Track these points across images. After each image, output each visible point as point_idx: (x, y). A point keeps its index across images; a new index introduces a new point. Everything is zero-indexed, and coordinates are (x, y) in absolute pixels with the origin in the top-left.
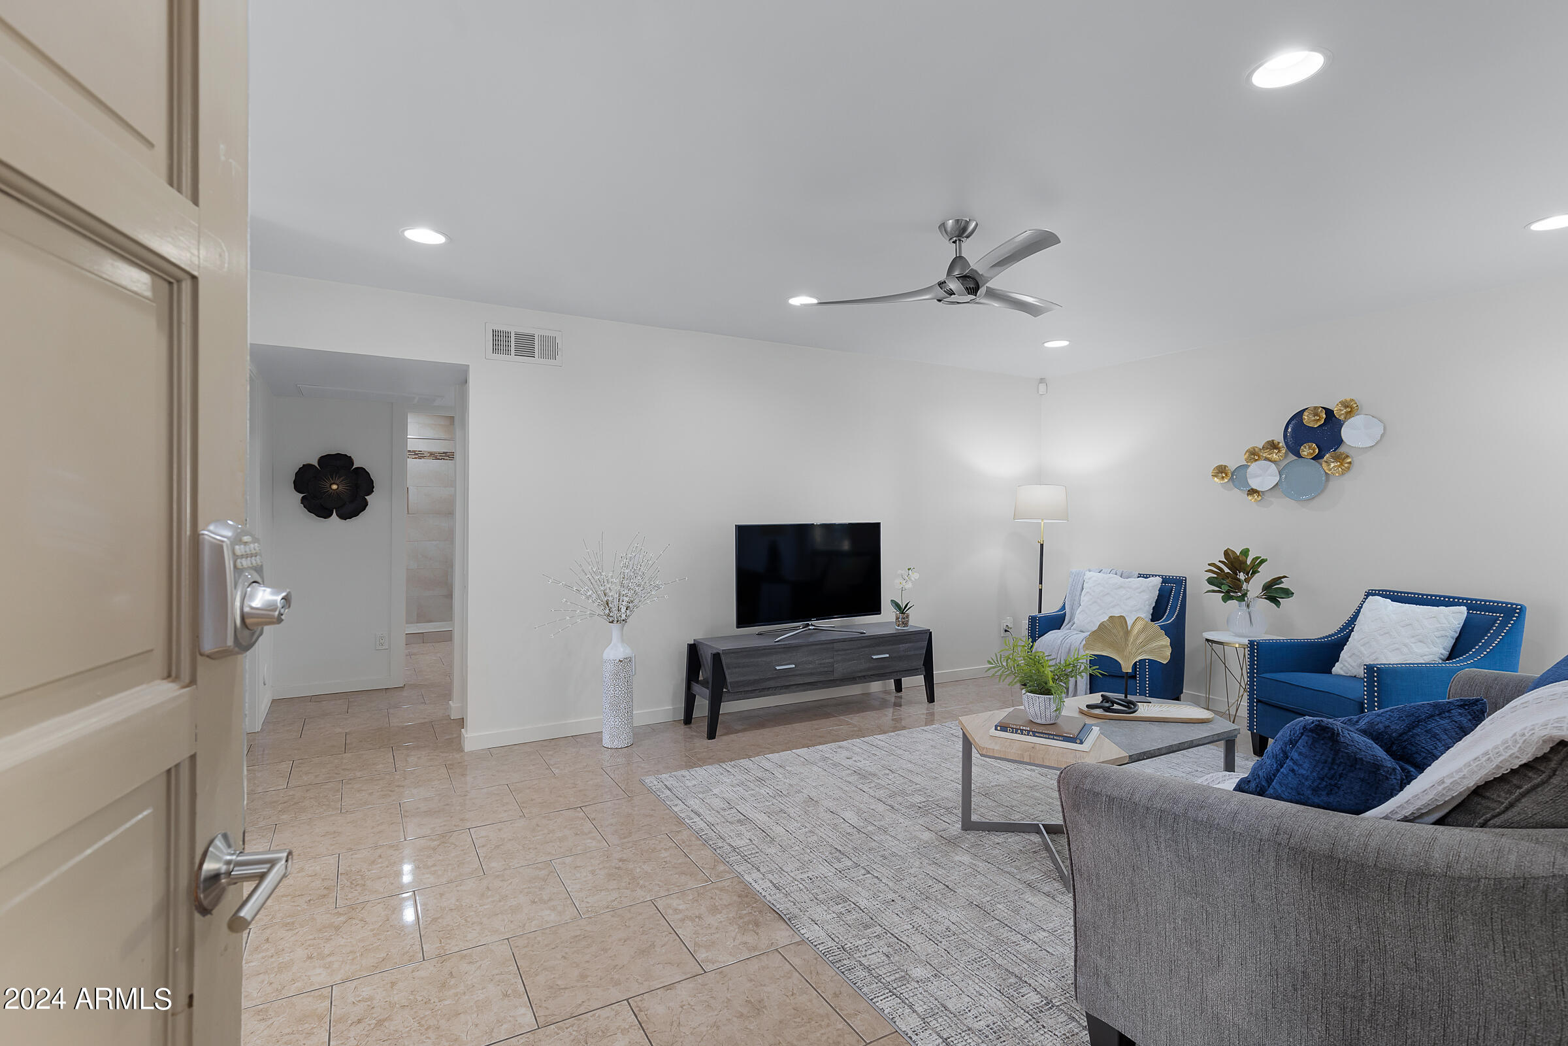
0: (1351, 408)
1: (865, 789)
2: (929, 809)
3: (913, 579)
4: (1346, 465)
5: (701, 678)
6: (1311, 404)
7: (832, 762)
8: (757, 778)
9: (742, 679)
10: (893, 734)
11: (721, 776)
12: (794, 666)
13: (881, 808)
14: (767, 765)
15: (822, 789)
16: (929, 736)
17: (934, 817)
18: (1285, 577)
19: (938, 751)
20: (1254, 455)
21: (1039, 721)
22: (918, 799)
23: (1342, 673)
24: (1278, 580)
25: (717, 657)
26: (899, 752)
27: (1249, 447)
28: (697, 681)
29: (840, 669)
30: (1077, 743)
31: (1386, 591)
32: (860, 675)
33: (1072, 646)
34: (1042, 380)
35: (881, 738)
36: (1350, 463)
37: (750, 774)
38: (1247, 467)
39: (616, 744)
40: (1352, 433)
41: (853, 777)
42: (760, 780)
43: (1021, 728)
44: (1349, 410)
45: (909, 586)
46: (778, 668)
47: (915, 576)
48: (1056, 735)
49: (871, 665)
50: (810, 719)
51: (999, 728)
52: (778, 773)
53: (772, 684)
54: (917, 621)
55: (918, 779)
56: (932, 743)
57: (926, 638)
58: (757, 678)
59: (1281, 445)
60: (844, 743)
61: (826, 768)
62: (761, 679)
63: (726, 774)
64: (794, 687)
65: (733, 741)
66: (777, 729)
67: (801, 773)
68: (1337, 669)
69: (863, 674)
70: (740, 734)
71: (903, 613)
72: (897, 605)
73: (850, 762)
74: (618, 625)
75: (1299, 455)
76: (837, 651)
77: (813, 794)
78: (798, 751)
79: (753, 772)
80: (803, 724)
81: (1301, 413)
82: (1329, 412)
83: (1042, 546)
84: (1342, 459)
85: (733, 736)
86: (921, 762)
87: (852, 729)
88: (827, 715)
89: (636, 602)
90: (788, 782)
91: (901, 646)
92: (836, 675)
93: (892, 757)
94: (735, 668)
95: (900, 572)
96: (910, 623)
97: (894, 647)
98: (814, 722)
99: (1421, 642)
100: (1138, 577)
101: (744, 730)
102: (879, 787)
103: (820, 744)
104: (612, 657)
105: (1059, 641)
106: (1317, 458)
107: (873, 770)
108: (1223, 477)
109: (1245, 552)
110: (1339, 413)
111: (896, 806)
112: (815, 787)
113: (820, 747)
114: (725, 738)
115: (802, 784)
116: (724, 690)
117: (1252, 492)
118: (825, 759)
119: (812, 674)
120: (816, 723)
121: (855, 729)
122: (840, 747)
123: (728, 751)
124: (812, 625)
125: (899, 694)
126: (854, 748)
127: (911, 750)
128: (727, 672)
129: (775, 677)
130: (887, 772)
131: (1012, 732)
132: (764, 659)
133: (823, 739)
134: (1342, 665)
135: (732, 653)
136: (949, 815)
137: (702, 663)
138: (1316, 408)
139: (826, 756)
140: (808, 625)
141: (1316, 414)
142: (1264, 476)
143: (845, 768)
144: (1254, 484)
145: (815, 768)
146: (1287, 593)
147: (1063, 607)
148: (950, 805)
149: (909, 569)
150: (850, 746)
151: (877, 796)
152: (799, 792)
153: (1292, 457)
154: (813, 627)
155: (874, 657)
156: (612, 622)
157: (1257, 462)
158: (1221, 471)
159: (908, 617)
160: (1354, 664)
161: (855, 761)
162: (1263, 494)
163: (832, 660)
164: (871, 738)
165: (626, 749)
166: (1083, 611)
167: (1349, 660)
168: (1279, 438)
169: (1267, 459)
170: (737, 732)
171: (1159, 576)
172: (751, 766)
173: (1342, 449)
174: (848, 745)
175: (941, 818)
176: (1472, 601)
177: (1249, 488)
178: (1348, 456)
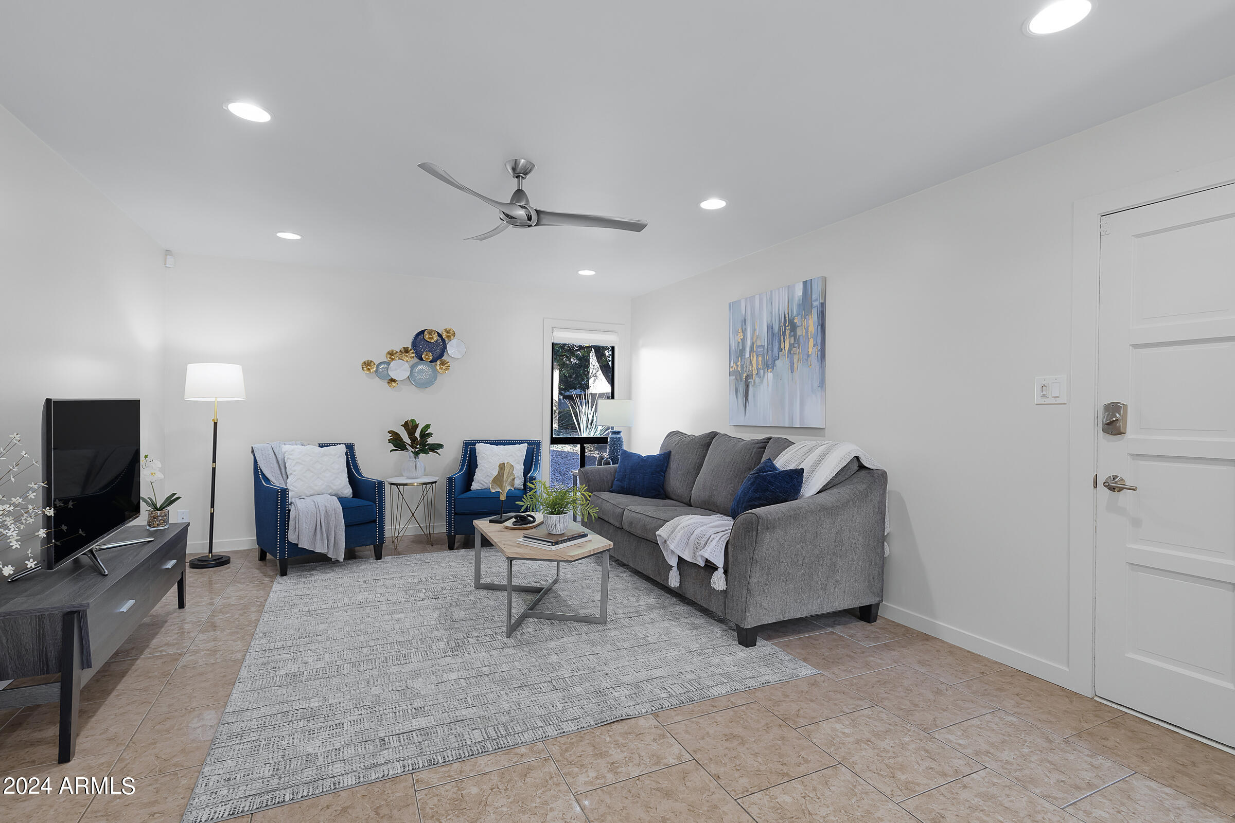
0: (451, 334)
4: (447, 368)
6: (429, 327)
20: (393, 356)
23: (479, 489)
27: (389, 350)
29: (153, 591)
30: (586, 537)
31: (485, 440)
36: (449, 367)
38: (387, 363)
40: (452, 349)
44: (449, 335)
49: (166, 578)
58: (108, 634)
59: (411, 351)
60: (252, 662)
66: (117, 701)
68: (475, 486)
70: (90, 733)
71: (160, 510)
75: (421, 359)
76: (151, 569)
80: (127, 682)
81: (422, 332)
82: (439, 335)
83: (215, 424)
84: (444, 363)
91: (177, 547)
97: (175, 549)
106: (432, 362)
108: (369, 369)
110: (445, 336)
117: (393, 380)
129: (119, 626)
134: (477, 484)
138: (431, 330)
141: (431, 334)
142: (400, 369)
144: (393, 375)
146: (440, 446)
153: (417, 360)
157: (395, 361)
158: (367, 364)
160: (487, 482)
162: (401, 383)
163: (148, 583)
168: (409, 345)
169: (401, 359)
171: (342, 444)
173: (446, 358)
176: (526, 440)
177: (389, 378)
178: (448, 362)
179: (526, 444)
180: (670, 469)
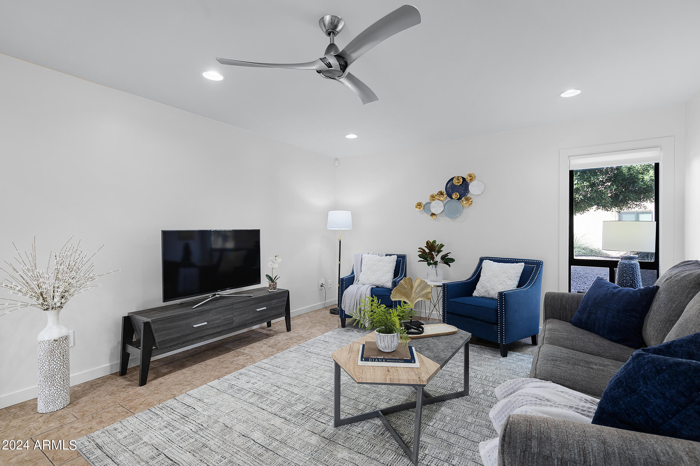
1: (264, 407)
2: (310, 414)
3: (278, 262)
4: (470, 203)
5: (134, 340)
6: (456, 175)
7: (237, 388)
8: (182, 416)
9: (168, 338)
10: (272, 357)
11: (151, 421)
12: (206, 323)
13: (278, 422)
14: (188, 400)
15: (233, 415)
16: (294, 355)
17: (314, 420)
18: (450, 253)
19: (302, 366)
20: (433, 197)
21: (387, 351)
22: (299, 407)
23: (478, 295)
24: (446, 255)
25: (147, 325)
26: (280, 370)
27: (431, 194)
28: (132, 344)
29: (237, 320)
30: (412, 363)
31: (491, 258)
32: (249, 322)
33: (362, 293)
34: (336, 159)
35: (266, 362)
36: (472, 201)
37: (176, 413)
38: (430, 203)
39: (51, 408)
40: (473, 188)
41: (254, 399)
42: (184, 417)
43: (378, 357)
44: (471, 178)
45: (276, 266)
46: (195, 326)
47: (279, 260)
48: (399, 360)
49: (256, 315)
50: (217, 355)
51: (363, 359)
52: (198, 406)
53: (191, 337)
54: (281, 285)
55: (296, 390)
56: (297, 360)
57: (286, 294)
58: (179, 335)
59: (444, 193)
60: (243, 370)
61: (233, 394)
62: (182, 336)
63: (155, 417)
64: (207, 336)
65: (161, 383)
66: (195, 367)
67: (216, 403)
68: (475, 294)
69: (251, 321)
70: (166, 377)
71: (273, 282)
72: (270, 278)
73: (250, 385)
74: (53, 311)
75: (452, 198)
76: (235, 309)
77: (228, 423)
78: (211, 384)
79: (178, 411)
80: (213, 359)
81: (452, 179)
82: (464, 179)
83: (340, 241)
84: (467, 199)
85: (160, 379)
86: (295, 376)
87: (246, 357)
88: (228, 350)
89: (72, 291)
90: (206, 414)
91: (273, 301)
92: (234, 325)
93: (276, 375)
94: (162, 331)
95: (270, 258)
96: (277, 287)
97: (269, 302)
98: (220, 357)
99: (509, 279)
100: (386, 256)
101: (170, 372)
102: (273, 403)
103: (227, 373)
104: (46, 338)
105: (356, 291)
106: (459, 199)
107: (265, 388)
108: (420, 208)
109: (434, 242)
110: (468, 179)
111: (289, 418)
112: (228, 414)
113: (227, 377)
114: (155, 382)
115: (218, 413)
116: (154, 348)
117: (433, 214)
118: (232, 386)
119: (219, 326)
120: (222, 357)
121: (248, 357)
122: (241, 374)
123: (156, 394)
124: (218, 294)
125: (270, 328)
126: (251, 373)
127: (287, 368)
128: (155, 335)
129: (193, 333)
130: (276, 388)
131: (372, 361)
132: (185, 322)
133: (228, 369)
134: (477, 292)
135: (160, 321)
136: (323, 416)
137: (135, 329)
138: (458, 177)
139: (232, 383)
140: (215, 295)
141: (458, 180)
142: (437, 207)
143: (247, 392)
144: (433, 211)
145: (226, 396)
146: (452, 260)
147: (353, 273)
148: (322, 406)
149: (275, 257)
150: (247, 372)
151: (273, 412)
152: (216, 422)
153: (449, 199)
154: (219, 296)
155: (258, 310)
156: (47, 309)
157: (435, 201)
158: (419, 205)
159: (276, 284)
160: (483, 291)
161: (253, 384)
162: (438, 216)
163: (231, 316)
164: (260, 362)
165: (62, 410)
166: (363, 274)
167: (481, 289)
168: (444, 190)
169: (438, 199)
170: (164, 374)
171: (396, 255)
172: (176, 405)
173: (469, 195)
174: (246, 372)
175: (319, 419)
176: (523, 260)
177: (431, 213)
178: (471, 198)
179: (523, 264)
180: (651, 310)
